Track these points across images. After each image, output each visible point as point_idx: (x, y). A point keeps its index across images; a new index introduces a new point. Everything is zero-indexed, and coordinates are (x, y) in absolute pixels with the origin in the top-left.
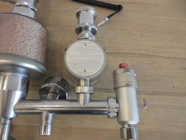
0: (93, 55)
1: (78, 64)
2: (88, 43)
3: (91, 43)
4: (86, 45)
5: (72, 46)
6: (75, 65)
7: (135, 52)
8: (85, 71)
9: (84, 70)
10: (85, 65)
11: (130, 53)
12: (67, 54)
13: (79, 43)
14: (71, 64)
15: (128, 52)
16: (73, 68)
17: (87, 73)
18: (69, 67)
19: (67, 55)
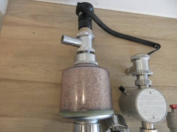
0: (157, 103)
1: (147, 111)
2: (152, 91)
3: (154, 91)
4: (150, 93)
5: (140, 94)
6: (145, 112)
7: (170, 85)
8: (154, 117)
9: (152, 116)
10: (153, 112)
11: (166, 86)
12: (137, 102)
13: (145, 91)
14: (142, 112)
15: (165, 85)
16: (144, 116)
17: (155, 119)
18: (141, 115)
19: (137, 104)
